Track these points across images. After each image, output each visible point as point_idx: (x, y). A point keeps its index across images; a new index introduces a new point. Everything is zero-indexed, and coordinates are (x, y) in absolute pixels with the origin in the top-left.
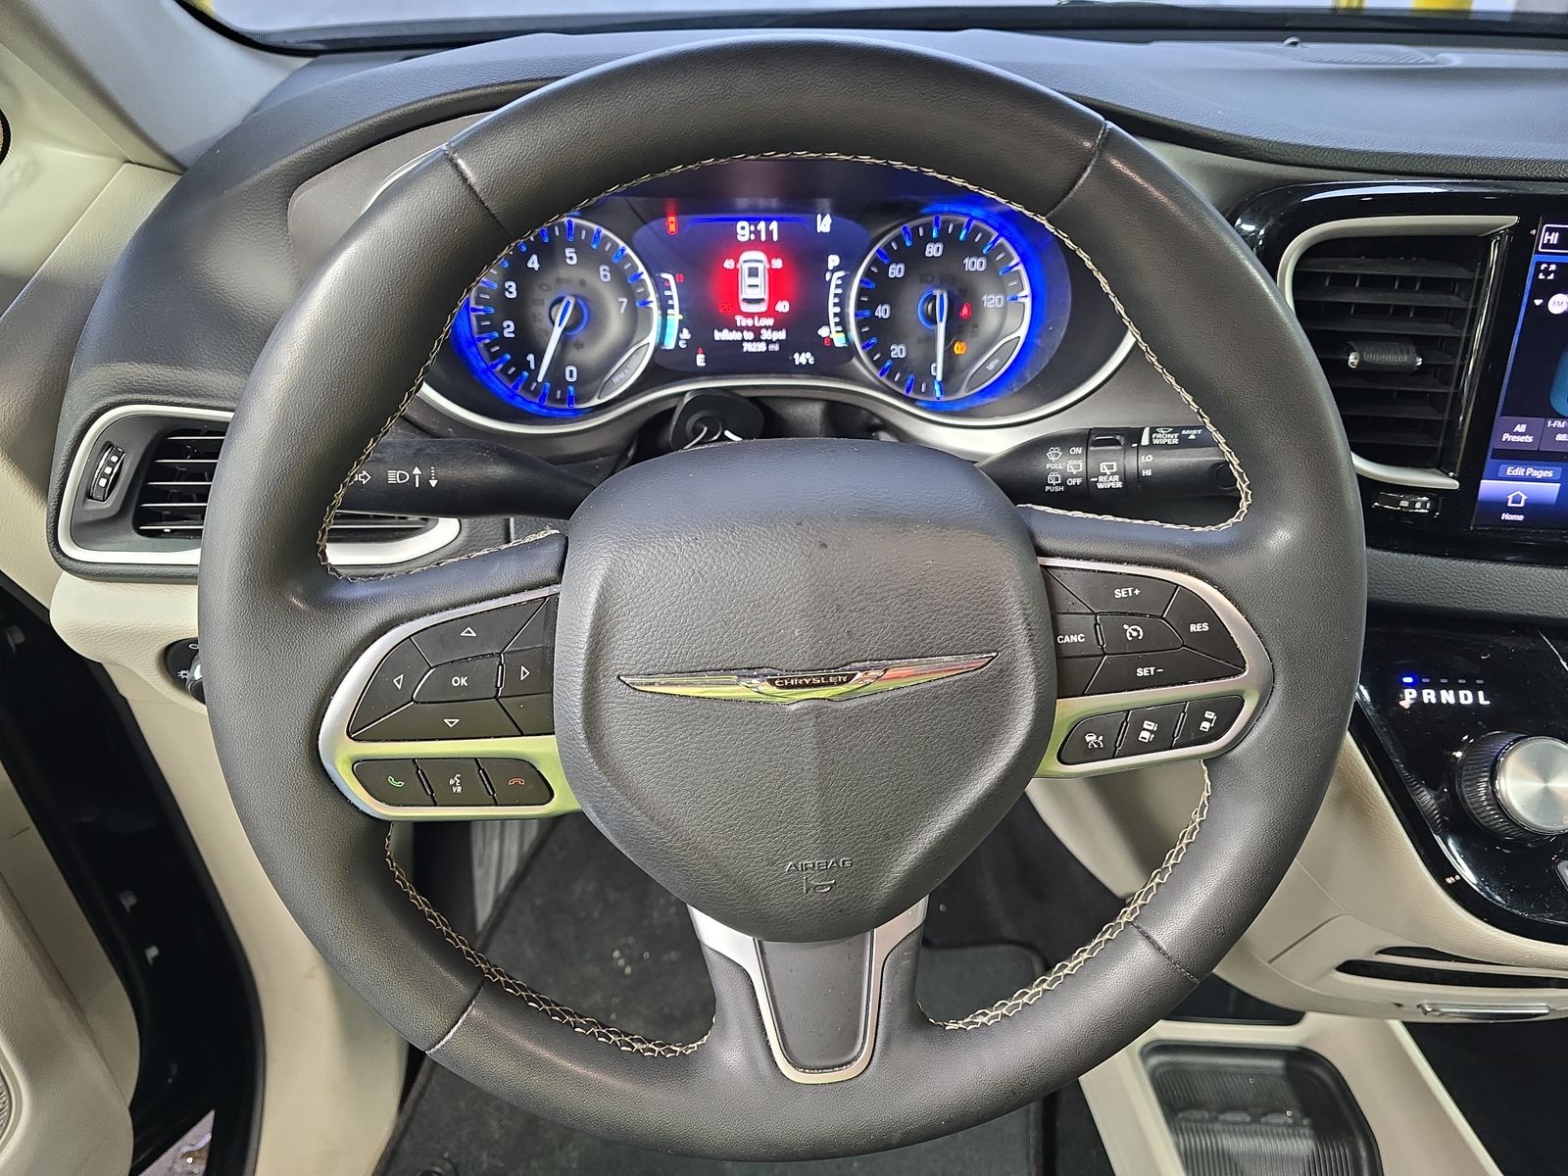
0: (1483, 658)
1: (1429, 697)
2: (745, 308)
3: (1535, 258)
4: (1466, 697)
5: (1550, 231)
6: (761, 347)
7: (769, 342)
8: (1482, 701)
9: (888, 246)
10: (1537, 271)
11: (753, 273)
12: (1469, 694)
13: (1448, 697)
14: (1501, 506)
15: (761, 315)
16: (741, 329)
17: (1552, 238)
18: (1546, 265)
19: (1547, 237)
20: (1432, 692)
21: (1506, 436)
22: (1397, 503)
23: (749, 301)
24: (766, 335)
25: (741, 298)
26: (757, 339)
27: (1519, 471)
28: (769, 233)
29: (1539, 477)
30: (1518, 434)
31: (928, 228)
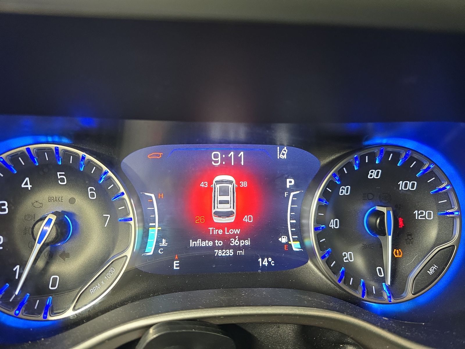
2: (217, 220)
6: (230, 253)
7: (236, 248)
9: (341, 171)
11: (224, 192)
15: (230, 226)
16: (213, 238)
23: (220, 214)
24: (235, 242)
25: (213, 211)
26: (226, 246)
28: (237, 159)
31: (372, 157)
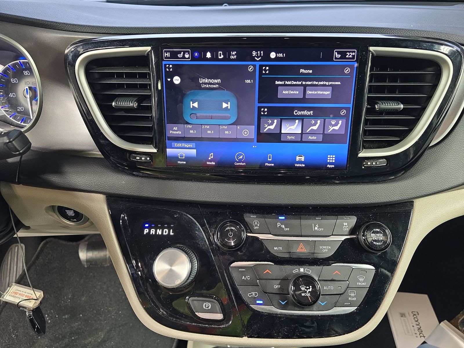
0: (175, 216)
1: (153, 232)
3: (164, 63)
4: (166, 232)
5: (166, 52)
8: (171, 234)
10: (166, 68)
12: (167, 230)
13: (159, 232)
14: (176, 158)
17: (167, 54)
18: (168, 65)
19: (166, 54)
20: (154, 230)
21: (171, 132)
22: (135, 158)
27: (180, 145)
29: (188, 147)
30: (175, 131)
